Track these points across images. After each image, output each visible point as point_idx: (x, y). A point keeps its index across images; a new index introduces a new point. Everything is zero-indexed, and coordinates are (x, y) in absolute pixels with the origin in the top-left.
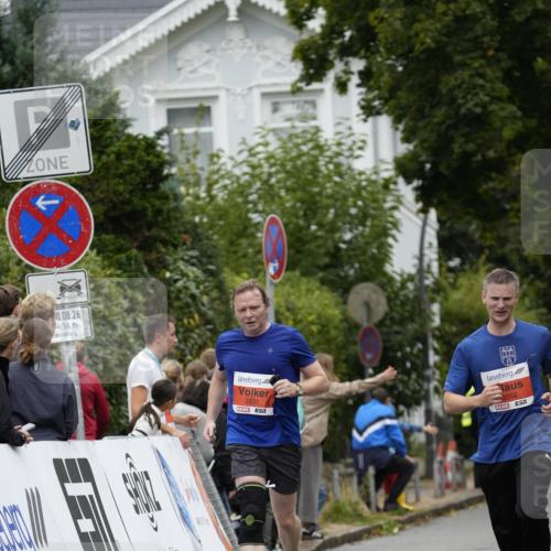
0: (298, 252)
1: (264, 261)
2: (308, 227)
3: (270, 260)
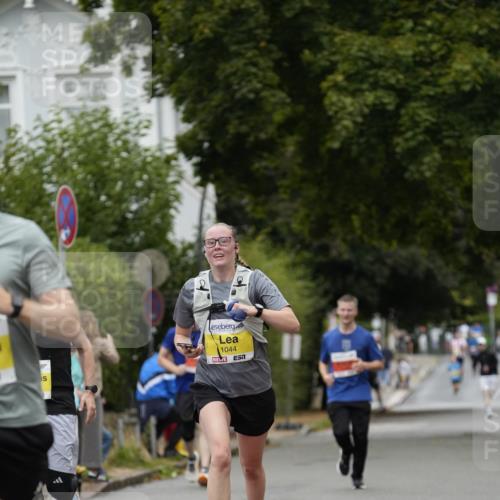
0: (88, 220)
1: (57, 227)
2: (98, 198)
3: (62, 227)
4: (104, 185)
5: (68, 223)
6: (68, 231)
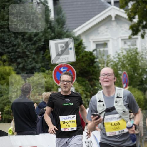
0: (132, 81)
1: (122, 84)
2: (134, 74)
4: (136, 71)
5: (126, 82)
6: (126, 85)
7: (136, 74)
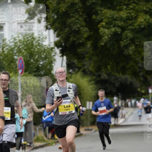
0: (28, 67)
1: (18, 69)
3: (20, 69)
4: (32, 56)
7: (32, 60)
